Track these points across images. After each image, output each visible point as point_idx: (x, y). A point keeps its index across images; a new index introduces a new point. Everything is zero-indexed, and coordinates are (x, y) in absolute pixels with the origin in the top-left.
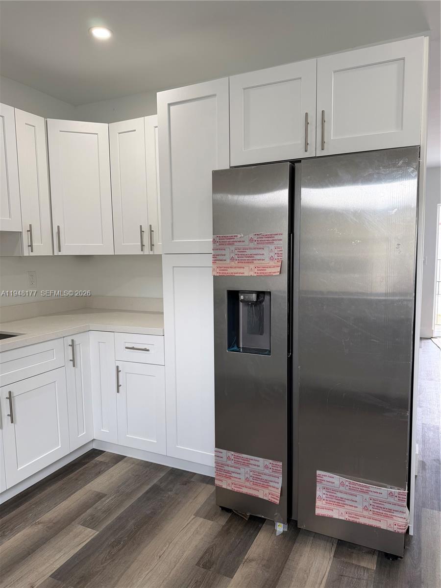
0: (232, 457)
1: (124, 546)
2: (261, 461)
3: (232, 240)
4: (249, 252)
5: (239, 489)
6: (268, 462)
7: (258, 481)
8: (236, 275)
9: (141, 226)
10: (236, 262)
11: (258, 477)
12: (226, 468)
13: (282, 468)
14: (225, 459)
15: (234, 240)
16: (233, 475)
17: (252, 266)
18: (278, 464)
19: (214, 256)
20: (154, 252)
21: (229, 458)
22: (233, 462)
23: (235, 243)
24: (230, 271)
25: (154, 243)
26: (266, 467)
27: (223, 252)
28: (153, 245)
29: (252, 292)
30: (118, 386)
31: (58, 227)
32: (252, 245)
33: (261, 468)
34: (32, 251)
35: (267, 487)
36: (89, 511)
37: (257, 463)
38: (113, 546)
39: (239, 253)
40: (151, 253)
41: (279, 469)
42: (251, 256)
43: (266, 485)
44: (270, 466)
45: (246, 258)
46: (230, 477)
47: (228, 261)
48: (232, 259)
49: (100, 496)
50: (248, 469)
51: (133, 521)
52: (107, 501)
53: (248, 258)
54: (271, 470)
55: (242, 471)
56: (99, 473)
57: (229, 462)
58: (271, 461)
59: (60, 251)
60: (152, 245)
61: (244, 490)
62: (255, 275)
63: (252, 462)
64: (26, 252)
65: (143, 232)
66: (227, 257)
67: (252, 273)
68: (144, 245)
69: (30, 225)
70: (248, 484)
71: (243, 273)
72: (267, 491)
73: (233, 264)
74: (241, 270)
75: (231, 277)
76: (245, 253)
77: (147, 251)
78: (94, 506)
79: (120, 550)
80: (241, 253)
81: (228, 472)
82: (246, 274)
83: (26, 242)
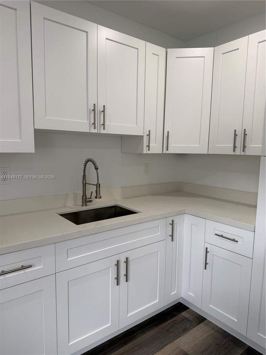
9: (235, 130)
20: (245, 153)
25: (247, 145)
28: (246, 147)
30: (206, 264)
31: (168, 132)
34: (149, 150)
40: (243, 153)
59: (167, 150)
60: (244, 147)
64: (145, 151)
65: (237, 135)
68: (236, 147)
69: (149, 131)
77: (238, 152)
83: (145, 143)
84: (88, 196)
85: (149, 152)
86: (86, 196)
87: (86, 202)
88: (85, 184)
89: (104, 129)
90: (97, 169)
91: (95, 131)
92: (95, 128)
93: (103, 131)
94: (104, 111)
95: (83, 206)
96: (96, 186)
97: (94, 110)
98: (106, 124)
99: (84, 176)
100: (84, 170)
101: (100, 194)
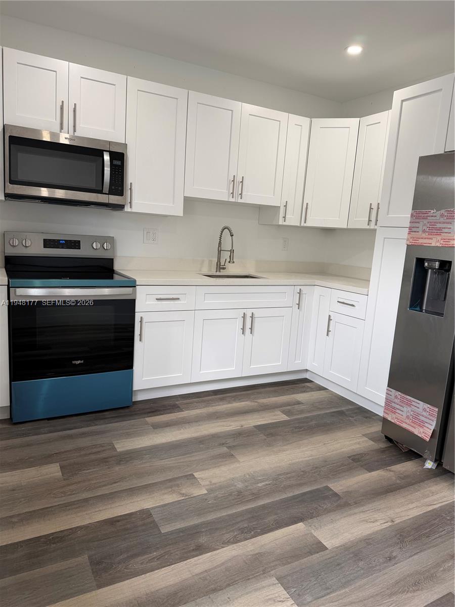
0: (399, 397)
1: (303, 430)
2: (421, 404)
3: (426, 215)
4: (438, 226)
5: (400, 424)
6: (427, 406)
7: (416, 419)
8: (425, 245)
9: (371, 204)
10: (427, 234)
11: (417, 417)
12: (393, 405)
13: (438, 414)
14: (393, 397)
15: (428, 215)
16: (398, 411)
17: (439, 238)
18: (434, 409)
19: (410, 228)
21: (396, 397)
22: (399, 400)
23: (429, 218)
24: (421, 241)
26: (424, 410)
27: (417, 225)
29: (435, 260)
30: (328, 331)
31: (307, 204)
32: (442, 220)
33: (420, 410)
34: (285, 221)
35: (422, 427)
36: (289, 407)
37: (417, 405)
38: (296, 428)
39: (430, 226)
40: (374, 227)
41: (434, 413)
42: (440, 229)
43: (422, 424)
44: (428, 410)
45: (435, 230)
46: (395, 413)
47: (420, 233)
48: (424, 231)
49: (299, 403)
50: (409, 409)
51: (315, 422)
52: (302, 407)
53: (437, 231)
54: (428, 414)
55: (405, 409)
56: (304, 392)
57: (396, 401)
58: (429, 406)
59: (305, 223)
60: (377, 220)
61: (404, 426)
62: (440, 245)
63: (413, 403)
64: (281, 222)
65: (373, 209)
66: (420, 230)
67: (438, 244)
68: (371, 221)
69: (287, 202)
70: (407, 421)
71: (431, 244)
72: (421, 430)
73: (424, 235)
74: (430, 241)
75: (421, 246)
76: (435, 226)
77: (372, 226)
78: (293, 406)
79: (299, 431)
80: (432, 226)
81: (394, 408)
82: (433, 245)
83: (282, 214)
84: (222, 264)
85: (284, 223)
86: (220, 263)
87: (220, 268)
88: (220, 251)
89: (241, 198)
90: (232, 236)
91: (233, 200)
92: (233, 197)
93: (240, 201)
94: (242, 182)
95: (217, 271)
96: (229, 252)
97: (233, 181)
98: (243, 193)
99: (220, 243)
100: (220, 238)
101: (233, 260)
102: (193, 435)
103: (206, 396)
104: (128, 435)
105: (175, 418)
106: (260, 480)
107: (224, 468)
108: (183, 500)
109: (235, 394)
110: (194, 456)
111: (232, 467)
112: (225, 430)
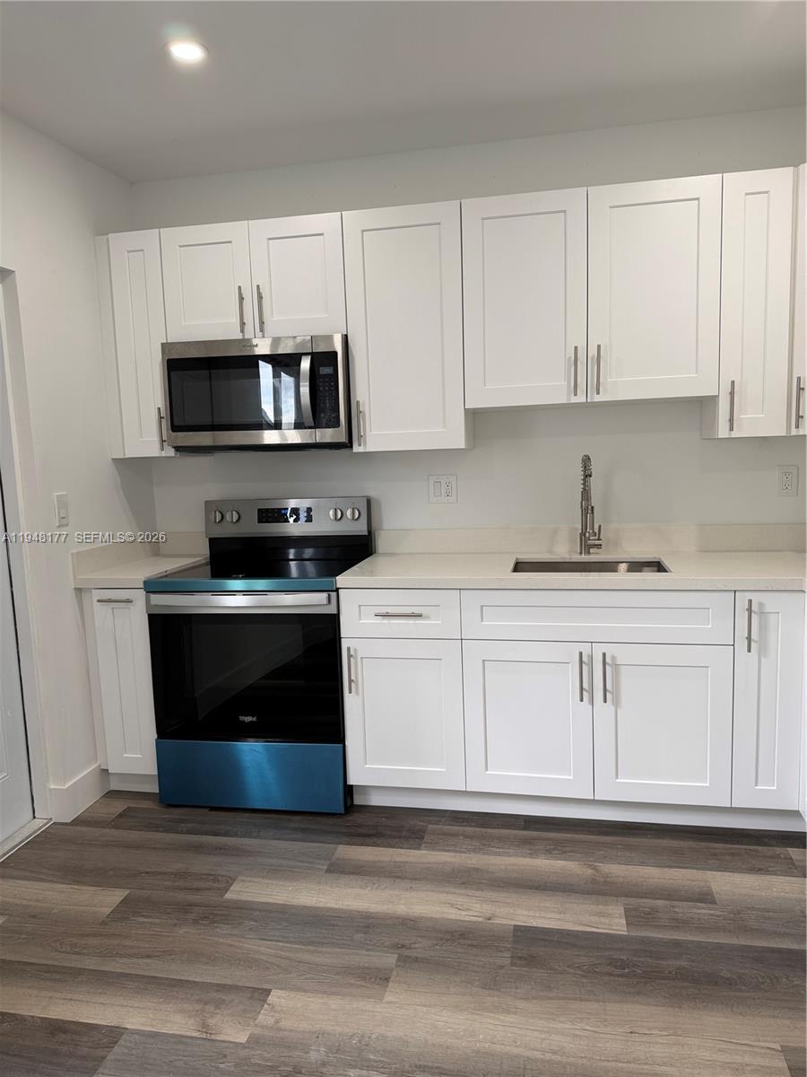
1: (622, 976)
36: (661, 903)
38: (612, 962)
51: (684, 963)
78: (676, 903)
79: (610, 975)
83: (723, 413)
85: (733, 435)
87: (588, 546)
88: (585, 509)
89: (598, 394)
91: (578, 399)
92: (575, 394)
93: (597, 399)
95: (581, 553)
98: (609, 381)
99: (584, 491)
100: (585, 480)
102: (373, 906)
103: (503, 827)
104: (276, 872)
105: (388, 859)
106: (369, 1060)
107: (335, 1003)
108: (191, 1038)
109: (569, 836)
110: (320, 952)
111: (355, 1005)
112: (445, 916)
